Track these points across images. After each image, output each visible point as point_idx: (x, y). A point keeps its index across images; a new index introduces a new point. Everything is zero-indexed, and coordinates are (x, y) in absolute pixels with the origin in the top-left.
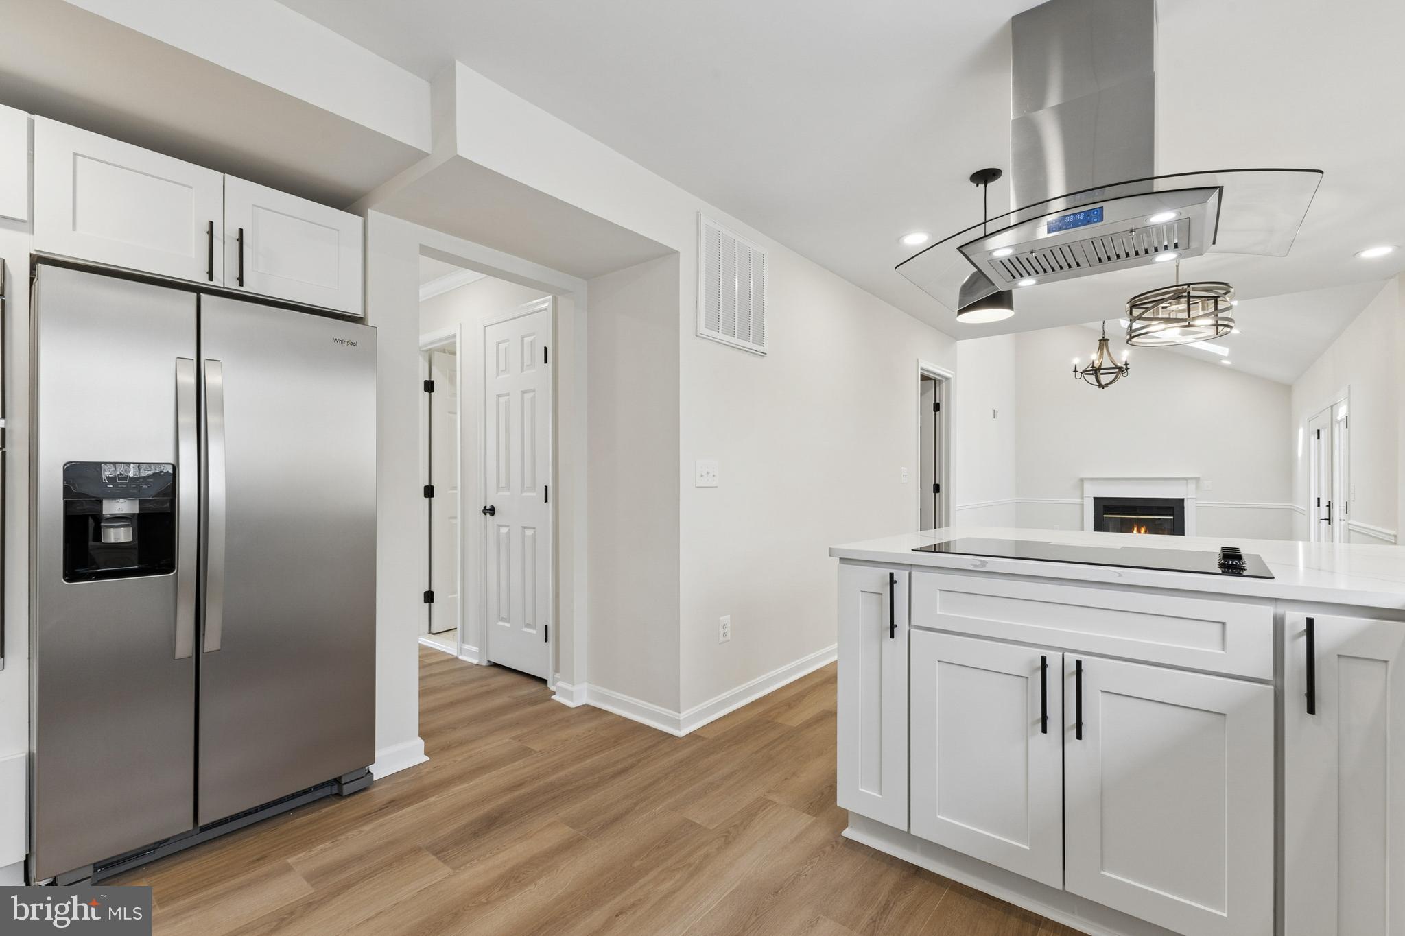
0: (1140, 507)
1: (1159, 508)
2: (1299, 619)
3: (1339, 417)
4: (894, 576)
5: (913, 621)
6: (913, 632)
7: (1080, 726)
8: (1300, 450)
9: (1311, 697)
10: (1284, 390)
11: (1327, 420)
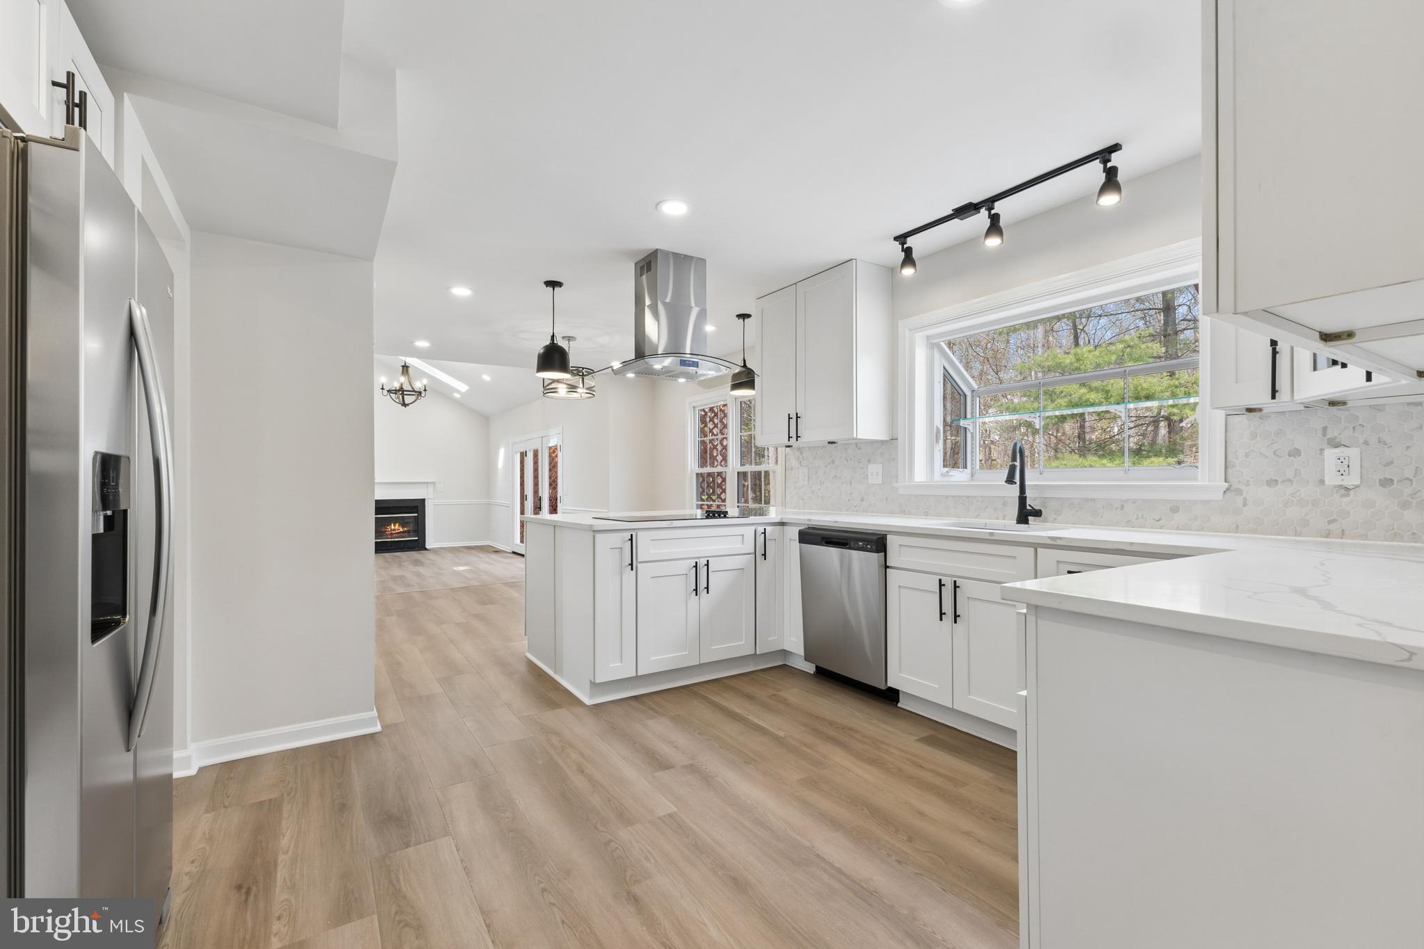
0: (393, 507)
1: (406, 507)
2: (761, 529)
3: (550, 445)
4: (632, 535)
5: (639, 560)
6: (639, 565)
7: (707, 588)
8: (501, 463)
9: (765, 555)
10: (485, 420)
11: (537, 445)
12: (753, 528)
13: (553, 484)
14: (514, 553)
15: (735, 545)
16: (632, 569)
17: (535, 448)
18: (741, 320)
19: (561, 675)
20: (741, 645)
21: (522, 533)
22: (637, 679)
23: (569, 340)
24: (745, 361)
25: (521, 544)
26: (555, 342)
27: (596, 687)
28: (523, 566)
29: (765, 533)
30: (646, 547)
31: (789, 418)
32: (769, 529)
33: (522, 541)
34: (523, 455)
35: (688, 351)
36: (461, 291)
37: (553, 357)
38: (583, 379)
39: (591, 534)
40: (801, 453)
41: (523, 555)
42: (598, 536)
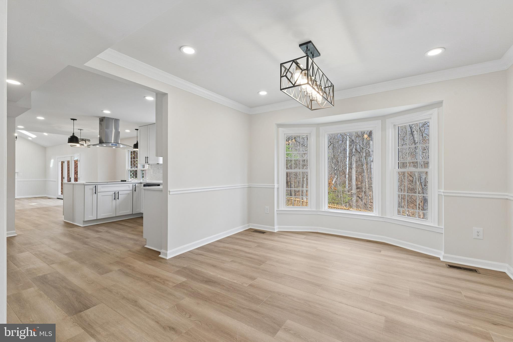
2: (134, 184)
3: (75, 160)
4: (96, 186)
5: (98, 192)
6: (98, 193)
7: (118, 198)
8: (51, 165)
9: (135, 190)
10: (44, 148)
11: (69, 159)
12: (132, 184)
13: (76, 173)
14: (58, 198)
15: (127, 188)
16: (96, 194)
17: (68, 160)
18: (136, 130)
19: (75, 223)
20: (129, 212)
21: (62, 189)
22: (97, 220)
23: (81, 130)
24: (137, 141)
25: (62, 195)
26: (74, 135)
27: (85, 222)
28: (63, 202)
29: (135, 185)
30: (100, 188)
31: (146, 158)
32: (136, 184)
33: (62, 194)
34: (62, 163)
35: (113, 142)
36: (40, 118)
37: (73, 139)
38: (86, 142)
39: (83, 186)
40: (152, 166)
41: (62, 199)
42: (85, 186)
